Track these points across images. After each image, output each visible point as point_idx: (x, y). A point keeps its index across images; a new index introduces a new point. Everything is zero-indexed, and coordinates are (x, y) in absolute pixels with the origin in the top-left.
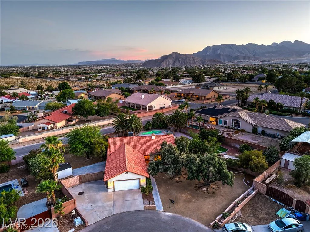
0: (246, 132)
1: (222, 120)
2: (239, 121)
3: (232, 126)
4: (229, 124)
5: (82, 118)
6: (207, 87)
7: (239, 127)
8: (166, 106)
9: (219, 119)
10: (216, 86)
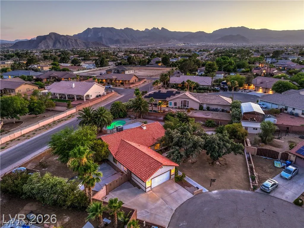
0: (195, 110)
1: (172, 102)
2: (188, 102)
3: (182, 106)
4: (179, 105)
5: (10, 120)
6: (119, 71)
7: (188, 107)
8: (101, 94)
9: (169, 102)
10: (127, 70)
